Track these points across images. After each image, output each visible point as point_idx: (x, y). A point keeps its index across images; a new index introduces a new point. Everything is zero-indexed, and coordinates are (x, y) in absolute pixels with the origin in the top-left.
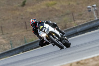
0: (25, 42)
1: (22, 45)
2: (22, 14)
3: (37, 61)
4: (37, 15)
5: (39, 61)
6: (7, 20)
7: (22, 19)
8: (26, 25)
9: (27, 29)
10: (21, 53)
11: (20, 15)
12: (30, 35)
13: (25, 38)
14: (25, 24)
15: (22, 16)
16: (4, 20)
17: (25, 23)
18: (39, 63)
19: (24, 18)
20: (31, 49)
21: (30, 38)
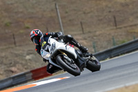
0: (114, 44)
1: (109, 48)
2: (110, 5)
3: (130, 71)
4: (131, 6)
5: (133, 71)
6: (89, 13)
7: (110, 12)
8: (115, 21)
9: (116, 26)
10: (108, 59)
11: (107, 6)
12: (121, 35)
13: (113, 39)
14: (113, 19)
15: (110, 8)
16: (84, 13)
17: (115, 18)
18: (132, 73)
19: (112, 10)
20: (122, 54)
21: (121, 39)
